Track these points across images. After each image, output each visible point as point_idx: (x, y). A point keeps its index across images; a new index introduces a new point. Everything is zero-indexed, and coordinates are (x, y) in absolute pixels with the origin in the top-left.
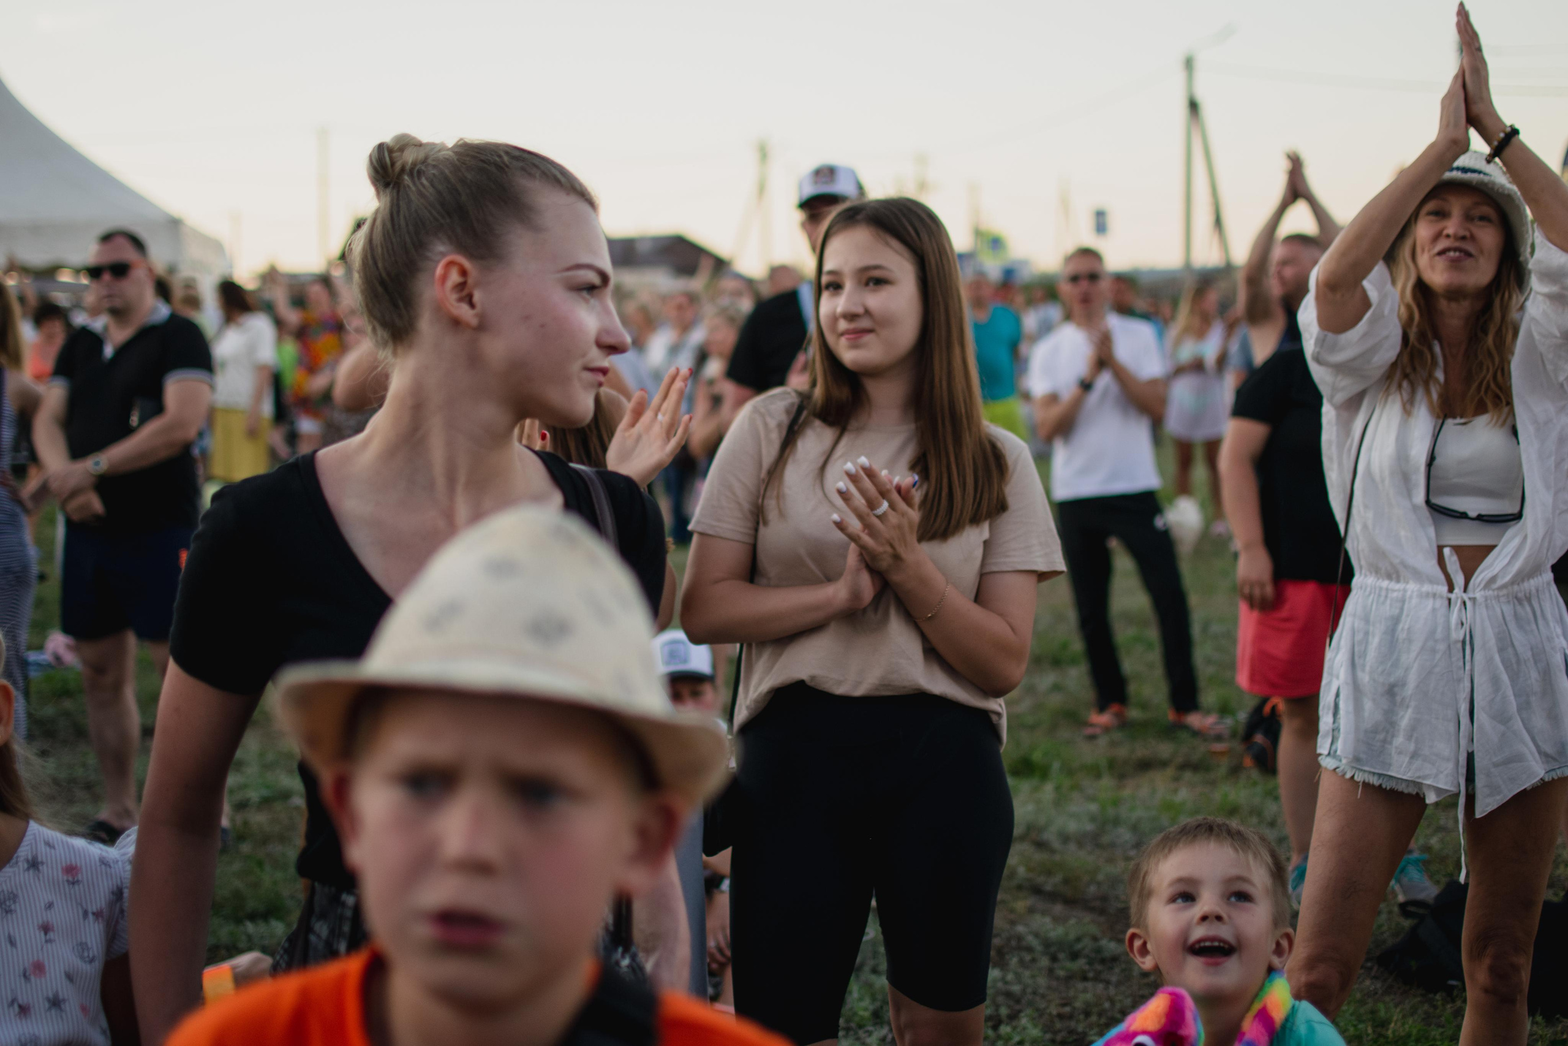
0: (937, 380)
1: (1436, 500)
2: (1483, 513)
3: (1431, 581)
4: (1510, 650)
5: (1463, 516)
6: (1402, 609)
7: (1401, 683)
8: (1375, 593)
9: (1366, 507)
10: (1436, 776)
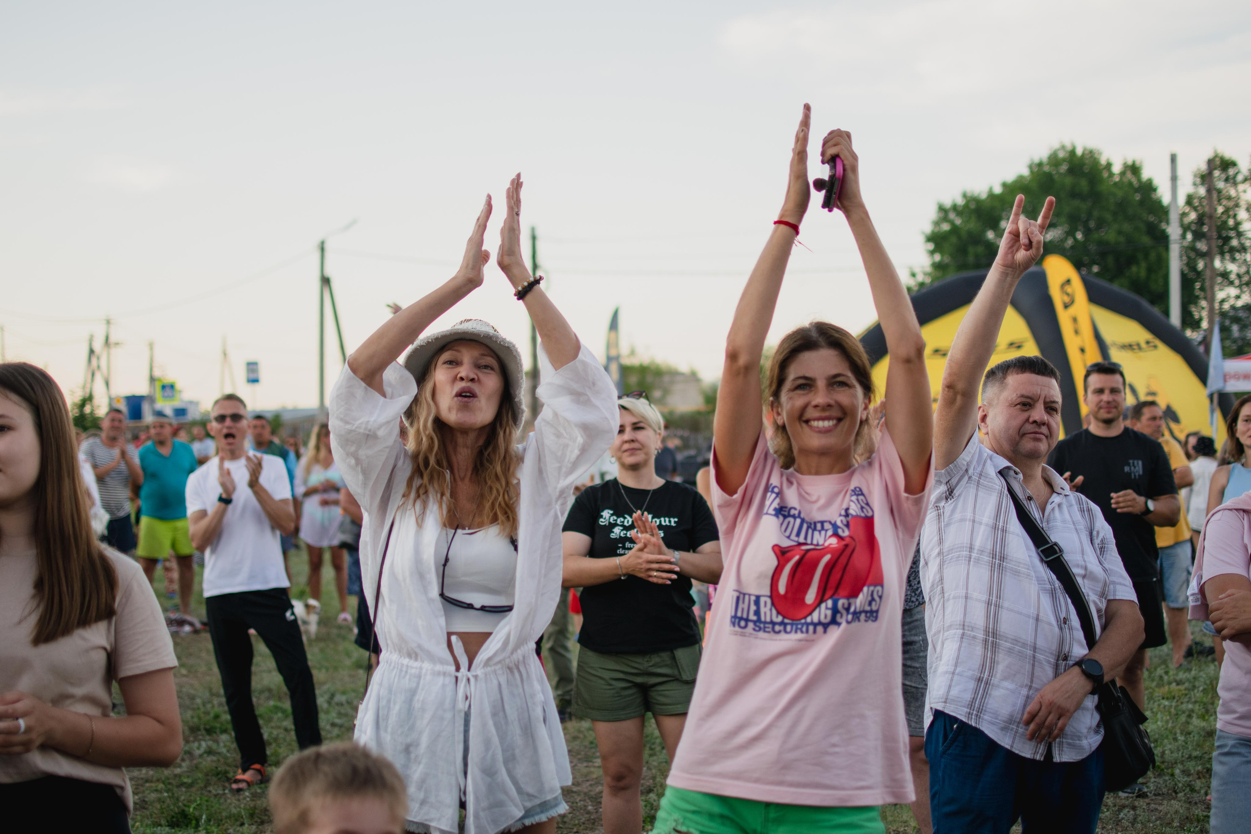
0: (49, 507)
1: (447, 593)
2: (486, 604)
3: (442, 662)
4: (501, 714)
5: (470, 606)
6: (418, 683)
7: (415, 744)
8: (398, 668)
9: (391, 601)
10: (439, 819)
